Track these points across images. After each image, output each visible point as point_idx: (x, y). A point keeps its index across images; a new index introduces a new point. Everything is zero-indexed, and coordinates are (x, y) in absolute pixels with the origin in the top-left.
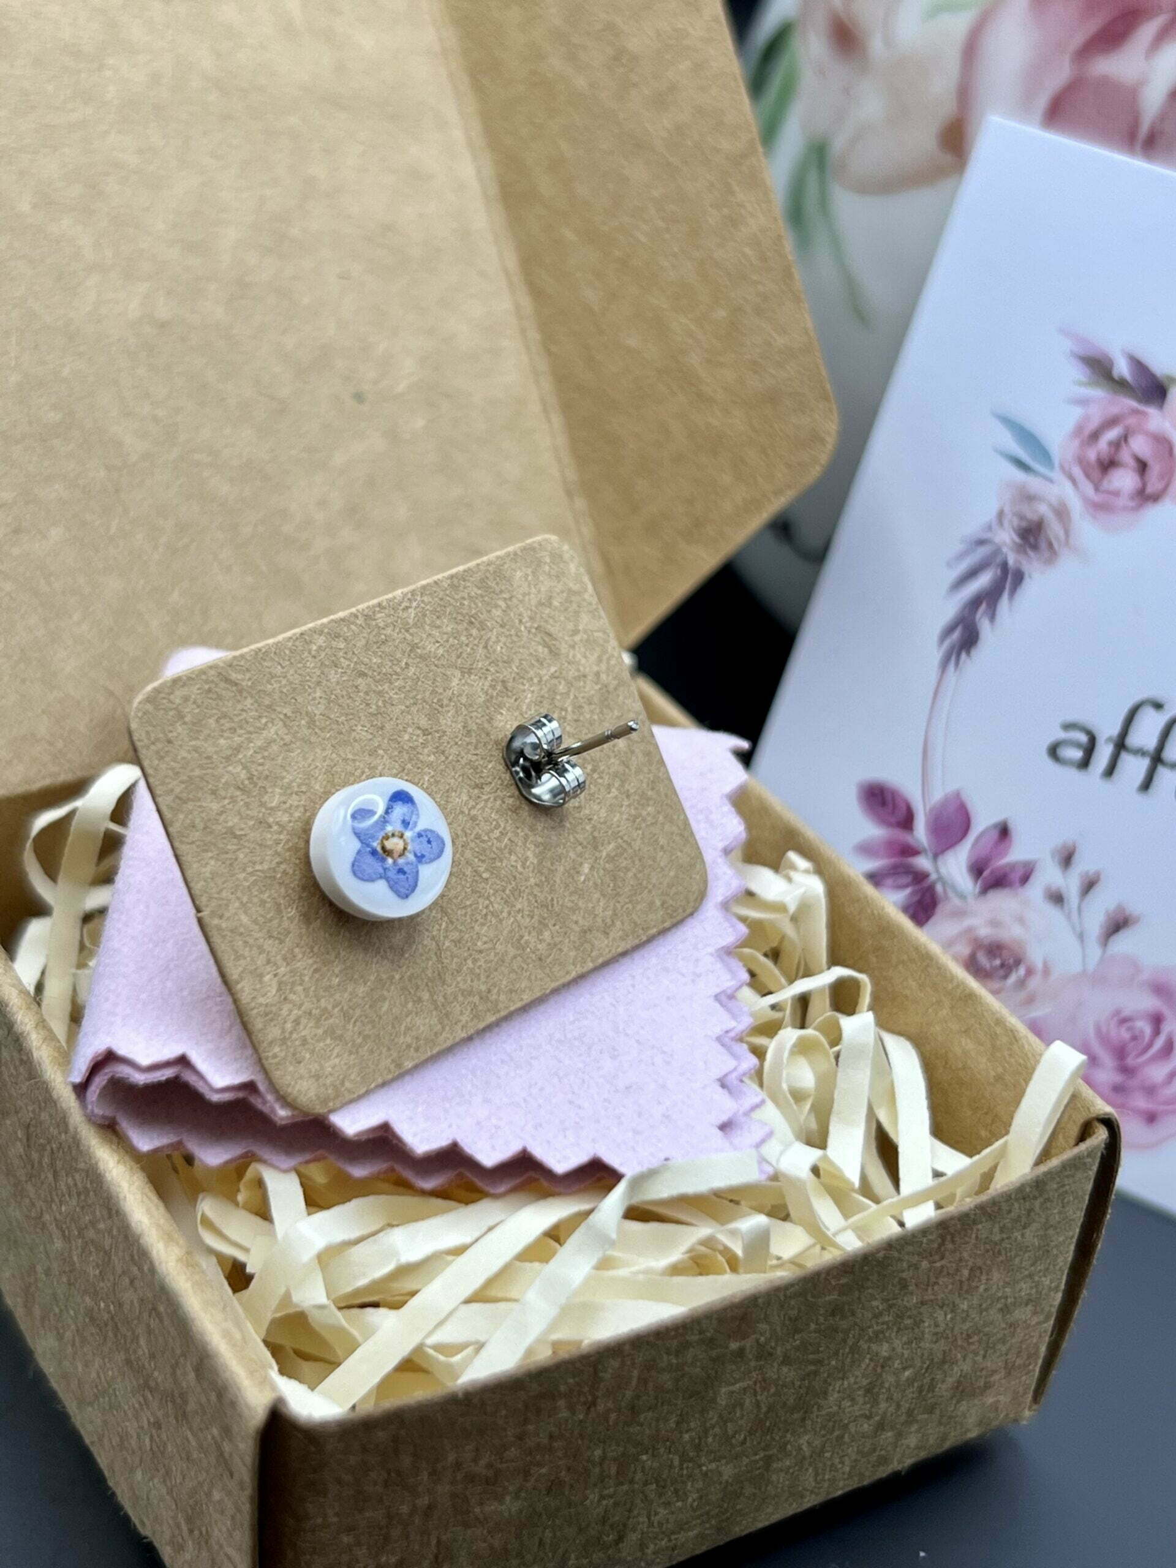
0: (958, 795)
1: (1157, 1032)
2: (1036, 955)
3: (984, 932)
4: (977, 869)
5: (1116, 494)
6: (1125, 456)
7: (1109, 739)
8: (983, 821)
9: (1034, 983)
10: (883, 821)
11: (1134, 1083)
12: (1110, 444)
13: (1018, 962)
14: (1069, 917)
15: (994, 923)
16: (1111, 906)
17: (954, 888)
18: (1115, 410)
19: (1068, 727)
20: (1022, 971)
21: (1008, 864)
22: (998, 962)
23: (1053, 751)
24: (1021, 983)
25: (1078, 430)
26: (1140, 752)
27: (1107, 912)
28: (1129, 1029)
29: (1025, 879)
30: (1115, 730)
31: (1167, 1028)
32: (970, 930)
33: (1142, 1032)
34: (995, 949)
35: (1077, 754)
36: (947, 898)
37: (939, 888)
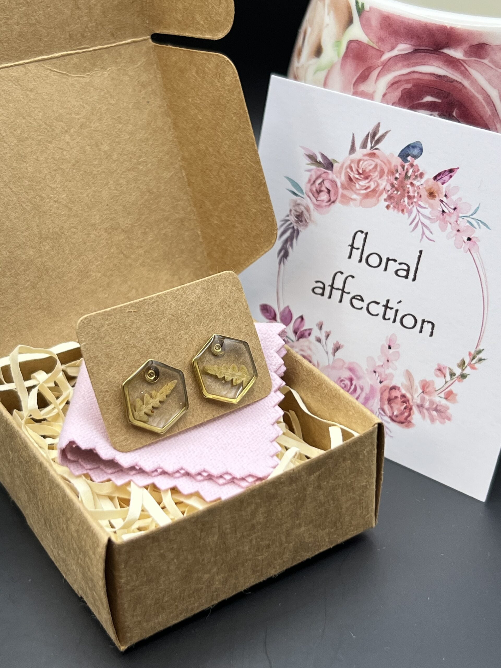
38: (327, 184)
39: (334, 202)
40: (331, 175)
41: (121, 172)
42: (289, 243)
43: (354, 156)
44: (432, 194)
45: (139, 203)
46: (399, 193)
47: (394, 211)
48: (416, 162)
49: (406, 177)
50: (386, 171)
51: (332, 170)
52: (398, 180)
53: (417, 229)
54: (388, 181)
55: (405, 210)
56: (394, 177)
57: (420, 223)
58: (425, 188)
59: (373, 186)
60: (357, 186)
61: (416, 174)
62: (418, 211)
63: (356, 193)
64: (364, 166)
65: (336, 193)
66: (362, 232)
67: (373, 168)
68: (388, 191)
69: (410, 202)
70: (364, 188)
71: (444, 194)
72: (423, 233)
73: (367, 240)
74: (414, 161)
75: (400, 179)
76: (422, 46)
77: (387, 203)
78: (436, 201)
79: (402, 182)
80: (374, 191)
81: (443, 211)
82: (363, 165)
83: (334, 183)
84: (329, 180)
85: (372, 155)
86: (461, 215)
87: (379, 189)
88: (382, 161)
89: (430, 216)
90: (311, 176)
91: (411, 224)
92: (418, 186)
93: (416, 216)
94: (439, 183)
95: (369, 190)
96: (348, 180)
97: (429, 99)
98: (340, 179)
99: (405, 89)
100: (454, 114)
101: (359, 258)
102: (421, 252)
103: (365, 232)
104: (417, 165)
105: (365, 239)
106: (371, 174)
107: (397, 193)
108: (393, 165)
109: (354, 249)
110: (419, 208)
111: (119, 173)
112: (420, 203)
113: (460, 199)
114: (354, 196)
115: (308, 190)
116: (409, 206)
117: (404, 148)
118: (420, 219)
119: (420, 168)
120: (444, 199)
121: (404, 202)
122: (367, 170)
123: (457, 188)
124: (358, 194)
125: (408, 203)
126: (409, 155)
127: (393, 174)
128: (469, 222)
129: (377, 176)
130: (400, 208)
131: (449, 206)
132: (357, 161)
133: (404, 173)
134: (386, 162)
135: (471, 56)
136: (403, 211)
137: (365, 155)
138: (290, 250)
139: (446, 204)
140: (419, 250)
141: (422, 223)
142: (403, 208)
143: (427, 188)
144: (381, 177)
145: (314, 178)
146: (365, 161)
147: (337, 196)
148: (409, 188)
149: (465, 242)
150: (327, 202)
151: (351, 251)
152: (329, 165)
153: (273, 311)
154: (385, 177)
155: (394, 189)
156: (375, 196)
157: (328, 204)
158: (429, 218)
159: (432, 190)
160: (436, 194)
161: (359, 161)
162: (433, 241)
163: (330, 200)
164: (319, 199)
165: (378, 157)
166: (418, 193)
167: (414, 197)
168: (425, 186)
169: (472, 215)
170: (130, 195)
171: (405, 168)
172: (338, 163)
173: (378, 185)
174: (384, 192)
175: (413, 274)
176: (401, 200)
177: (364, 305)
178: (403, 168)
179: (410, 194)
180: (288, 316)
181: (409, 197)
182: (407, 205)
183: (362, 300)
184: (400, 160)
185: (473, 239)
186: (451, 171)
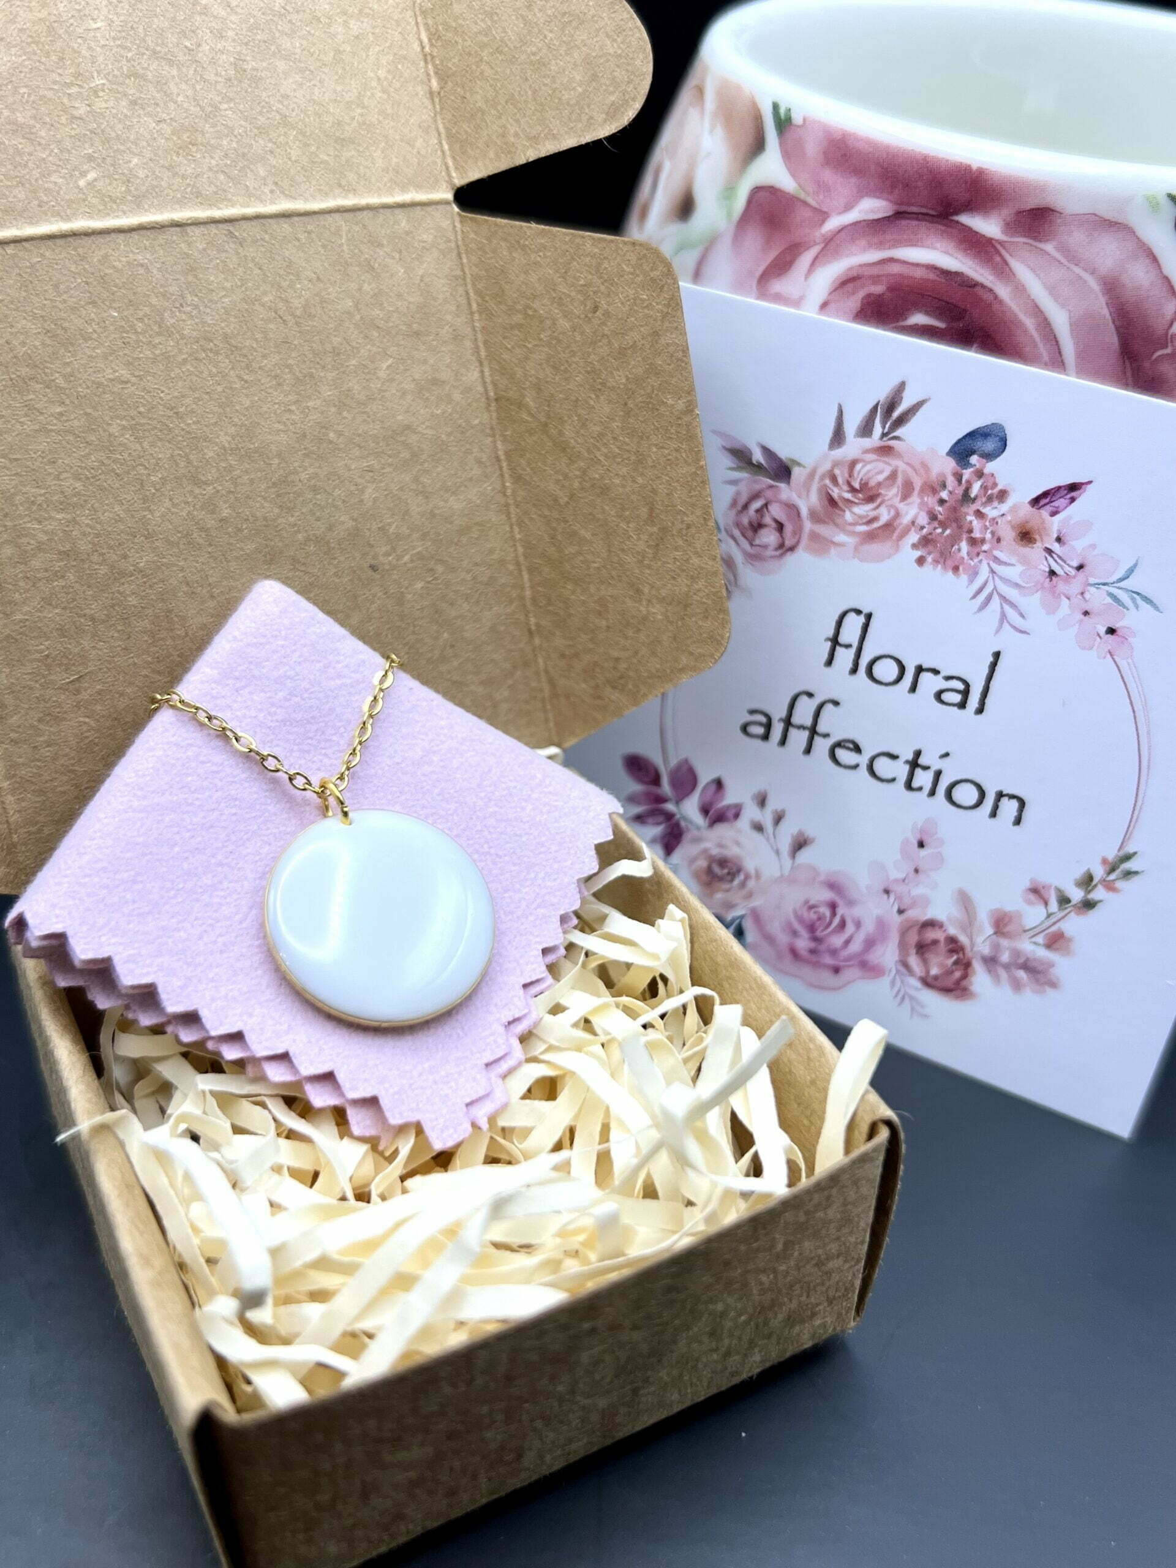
0: (686, 761)
1: (834, 914)
2: (749, 865)
3: (715, 851)
4: (705, 810)
5: (765, 547)
6: (767, 520)
7: (781, 720)
8: (705, 777)
9: (751, 884)
10: (640, 780)
11: (823, 947)
12: (757, 511)
13: (739, 871)
14: (768, 839)
15: (720, 846)
16: (795, 831)
17: (691, 822)
18: (757, 487)
19: (752, 712)
20: (742, 877)
21: (724, 806)
22: (726, 871)
23: (744, 729)
24: (743, 885)
25: (734, 503)
26: (801, 727)
27: (793, 836)
28: (815, 913)
29: (737, 816)
30: (784, 714)
31: (840, 911)
32: (705, 851)
33: (824, 914)
34: (723, 862)
35: (760, 730)
36: (688, 830)
37: (683, 824)
38: (776, 511)
39: (792, 549)
40: (785, 491)
43: (839, 453)
44: (1026, 536)
46: (948, 532)
47: (934, 569)
48: (990, 467)
49: (966, 498)
50: (918, 483)
51: (788, 483)
52: (947, 504)
53: (988, 607)
54: (923, 504)
55: (961, 568)
56: (937, 497)
57: (996, 597)
58: (1010, 521)
59: (885, 516)
60: (848, 516)
61: (990, 492)
62: (993, 572)
63: (844, 531)
64: (866, 474)
65: (798, 531)
66: (858, 612)
67: (888, 478)
68: (922, 528)
69: (976, 550)
70: (864, 521)
71: (1055, 536)
72: (1003, 617)
73: (870, 628)
74: (984, 466)
75: (951, 503)
77: (918, 553)
78: (1036, 552)
79: (955, 510)
80: (889, 526)
81: (1052, 573)
82: (861, 471)
83: (792, 509)
84: (780, 502)
85: (885, 451)
86: (1092, 580)
87: (900, 524)
88: (908, 464)
89: (1019, 581)
90: (738, 493)
91: (974, 597)
92: (994, 519)
93: (987, 580)
94: (1045, 513)
95: (876, 525)
96: (826, 503)
98: (808, 501)
101: (850, 665)
102: (997, 655)
103: (866, 611)
104: (993, 475)
105: (865, 628)
106: (882, 491)
108: (934, 474)
109: (838, 648)
110: (994, 566)
112: (996, 553)
113: (1093, 546)
114: (841, 538)
115: (730, 523)
116: (971, 559)
117: (960, 436)
118: (995, 588)
119: (997, 481)
120: (1056, 547)
121: (959, 550)
122: (872, 483)
123: (1085, 525)
124: (852, 534)
125: (968, 554)
126: (973, 452)
127: (934, 491)
128: (1110, 595)
129: (896, 495)
130: (950, 563)
131: (1065, 562)
132: (847, 465)
133: (960, 491)
134: (918, 466)
137: (867, 451)
139: (1060, 558)
140: (992, 652)
141: (998, 593)
142: (957, 564)
143: (1013, 523)
144: (905, 496)
145: (743, 499)
146: (867, 463)
147: (800, 538)
148: (971, 522)
149: (1099, 635)
150: (776, 549)
151: (833, 650)
152: (782, 471)
153: (652, 767)
154: (915, 499)
155: (936, 524)
156: (890, 537)
157: (778, 553)
158: (1017, 585)
159: (1028, 526)
160: (1037, 537)
161: (853, 464)
162: (1027, 633)
163: (781, 546)
164: (757, 542)
165: (899, 456)
166: (993, 533)
167: (983, 541)
168: (1009, 518)
169: (1120, 580)
171: (964, 481)
172: (804, 467)
173: (898, 515)
174: (913, 529)
175: (977, 700)
176: (953, 546)
177: (863, 760)
178: (960, 480)
179: (973, 535)
180: (685, 780)
181: (973, 542)
182: (966, 557)
183: (857, 749)
184: (951, 464)
185: (1119, 632)
186: (1074, 487)
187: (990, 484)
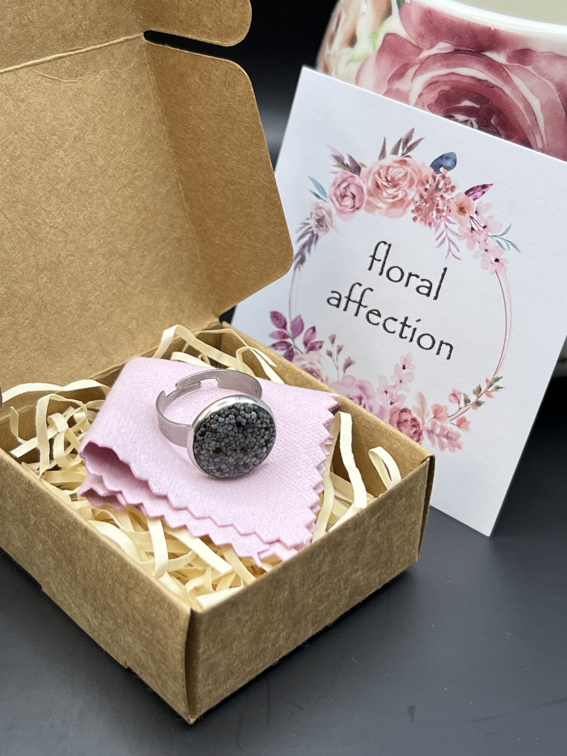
38: (353, 189)
39: (358, 209)
40: (357, 179)
41: (117, 189)
42: (307, 248)
43: (383, 162)
44: (462, 210)
45: (136, 223)
46: (428, 205)
47: (421, 224)
48: (449, 174)
49: (437, 189)
50: (416, 180)
51: (359, 175)
52: (428, 191)
53: (443, 245)
54: (418, 191)
55: (432, 224)
56: (423, 188)
57: (447, 239)
58: (456, 202)
59: (401, 195)
60: (384, 194)
61: (447, 186)
62: (446, 226)
63: (382, 201)
64: (394, 173)
65: (362, 200)
66: (385, 243)
67: (403, 177)
68: (417, 202)
69: (439, 215)
70: (392, 196)
71: (475, 211)
72: (450, 250)
73: (390, 252)
74: (446, 173)
75: (430, 190)
76: (463, 46)
77: (414, 215)
78: (466, 217)
79: (431, 194)
80: (402, 200)
81: (472, 229)
82: (392, 172)
83: (360, 188)
84: (355, 184)
85: (403, 162)
86: (490, 234)
87: (407, 199)
88: (413, 170)
89: (458, 232)
90: (336, 179)
91: (437, 239)
92: (448, 200)
93: (444, 231)
94: (471, 198)
95: (396, 199)
96: (375, 186)
97: (466, 103)
98: (367, 185)
99: (443, 91)
100: (492, 121)
101: (380, 271)
102: (445, 269)
103: (389, 243)
104: (449, 178)
105: (388, 251)
106: (400, 182)
107: (426, 205)
108: (423, 176)
109: (375, 261)
110: (447, 224)
111: (115, 190)
112: (449, 217)
113: (491, 217)
114: (380, 204)
115: (332, 193)
116: (437, 220)
117: (436, 158)
118: (447, 235)
119: (451, 181)
120: (475, 216)
121: (432, 215)
122: (397, 178)
123: (488, 206)
124: (385, 203)
125: (436, 217)
126: (441, 166)
127: (423, 184)
128: (498, 242)
129: (406, 185)
130: (428, 222)
131: (479, 224)
132: (386, 168)
133: (434, 185)
134: (417, 171)
135: (514, 61)
136: (430, 224)
137: (395, 162)
138: (307, 255)
139: (476, 221)
140: (443, 268)
141: (449, 239)
142: (430, 221)
143: (458, 202)
144: (410, 187)
145: (338, 181)
146: (394, 168)
147: (362, 203)
148: (438, 201)
149: (492, 263)
150: (351, 208)
151: (372, 262)
152: (356, 169)
153: (283, 319)
154: (414, 187)
155: (423, 201)
156: (402, 206)
157: (352, 210)
158: (457, 235)
159: (463, 205)
160: (467, 210)
161: (389, 167)
162: (459, 259)
163: (354, 206)
164: (343, 204)
165: (409, 165)
166: (448, 207)
167: (443, 211)
168: (455, 200)
169: (502, 235)
170: (126, 215)
171: (436, 180)
172: (366, 167)
173: (406, 195)
174: (412, 203)
175: (435, 292)
176: (429, 213)
177: (381, 320)
178: (435, 179)
179: (439, 207)
180: (298, 326)
181: (438, 211)
182: (435, 219)
183: (379, 315)
184: (431, 170)
185: (501, 261)
186: (484, 187)
187: (448, 182)
